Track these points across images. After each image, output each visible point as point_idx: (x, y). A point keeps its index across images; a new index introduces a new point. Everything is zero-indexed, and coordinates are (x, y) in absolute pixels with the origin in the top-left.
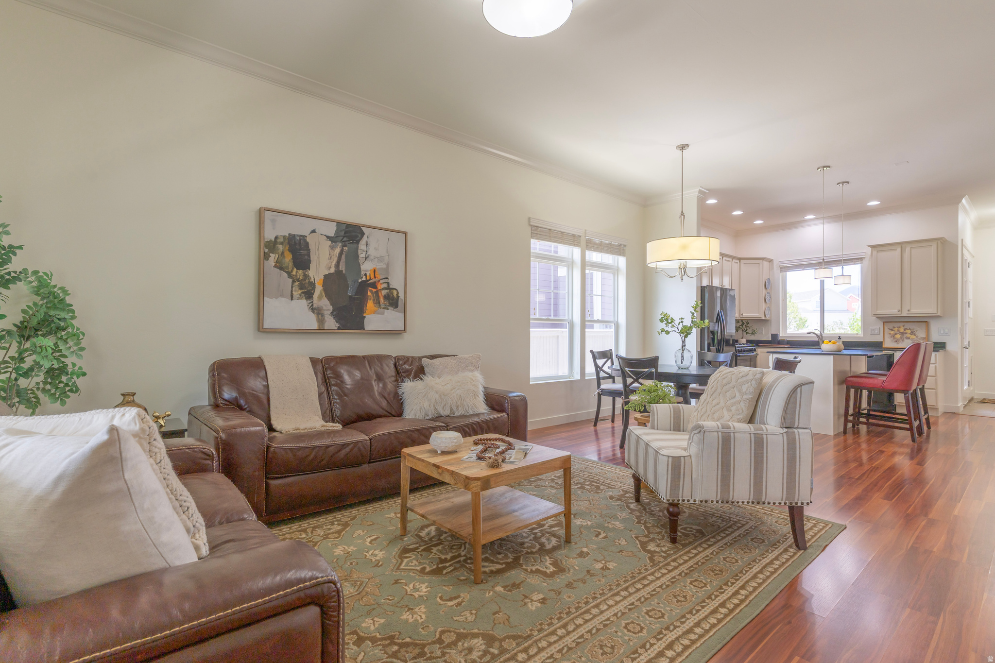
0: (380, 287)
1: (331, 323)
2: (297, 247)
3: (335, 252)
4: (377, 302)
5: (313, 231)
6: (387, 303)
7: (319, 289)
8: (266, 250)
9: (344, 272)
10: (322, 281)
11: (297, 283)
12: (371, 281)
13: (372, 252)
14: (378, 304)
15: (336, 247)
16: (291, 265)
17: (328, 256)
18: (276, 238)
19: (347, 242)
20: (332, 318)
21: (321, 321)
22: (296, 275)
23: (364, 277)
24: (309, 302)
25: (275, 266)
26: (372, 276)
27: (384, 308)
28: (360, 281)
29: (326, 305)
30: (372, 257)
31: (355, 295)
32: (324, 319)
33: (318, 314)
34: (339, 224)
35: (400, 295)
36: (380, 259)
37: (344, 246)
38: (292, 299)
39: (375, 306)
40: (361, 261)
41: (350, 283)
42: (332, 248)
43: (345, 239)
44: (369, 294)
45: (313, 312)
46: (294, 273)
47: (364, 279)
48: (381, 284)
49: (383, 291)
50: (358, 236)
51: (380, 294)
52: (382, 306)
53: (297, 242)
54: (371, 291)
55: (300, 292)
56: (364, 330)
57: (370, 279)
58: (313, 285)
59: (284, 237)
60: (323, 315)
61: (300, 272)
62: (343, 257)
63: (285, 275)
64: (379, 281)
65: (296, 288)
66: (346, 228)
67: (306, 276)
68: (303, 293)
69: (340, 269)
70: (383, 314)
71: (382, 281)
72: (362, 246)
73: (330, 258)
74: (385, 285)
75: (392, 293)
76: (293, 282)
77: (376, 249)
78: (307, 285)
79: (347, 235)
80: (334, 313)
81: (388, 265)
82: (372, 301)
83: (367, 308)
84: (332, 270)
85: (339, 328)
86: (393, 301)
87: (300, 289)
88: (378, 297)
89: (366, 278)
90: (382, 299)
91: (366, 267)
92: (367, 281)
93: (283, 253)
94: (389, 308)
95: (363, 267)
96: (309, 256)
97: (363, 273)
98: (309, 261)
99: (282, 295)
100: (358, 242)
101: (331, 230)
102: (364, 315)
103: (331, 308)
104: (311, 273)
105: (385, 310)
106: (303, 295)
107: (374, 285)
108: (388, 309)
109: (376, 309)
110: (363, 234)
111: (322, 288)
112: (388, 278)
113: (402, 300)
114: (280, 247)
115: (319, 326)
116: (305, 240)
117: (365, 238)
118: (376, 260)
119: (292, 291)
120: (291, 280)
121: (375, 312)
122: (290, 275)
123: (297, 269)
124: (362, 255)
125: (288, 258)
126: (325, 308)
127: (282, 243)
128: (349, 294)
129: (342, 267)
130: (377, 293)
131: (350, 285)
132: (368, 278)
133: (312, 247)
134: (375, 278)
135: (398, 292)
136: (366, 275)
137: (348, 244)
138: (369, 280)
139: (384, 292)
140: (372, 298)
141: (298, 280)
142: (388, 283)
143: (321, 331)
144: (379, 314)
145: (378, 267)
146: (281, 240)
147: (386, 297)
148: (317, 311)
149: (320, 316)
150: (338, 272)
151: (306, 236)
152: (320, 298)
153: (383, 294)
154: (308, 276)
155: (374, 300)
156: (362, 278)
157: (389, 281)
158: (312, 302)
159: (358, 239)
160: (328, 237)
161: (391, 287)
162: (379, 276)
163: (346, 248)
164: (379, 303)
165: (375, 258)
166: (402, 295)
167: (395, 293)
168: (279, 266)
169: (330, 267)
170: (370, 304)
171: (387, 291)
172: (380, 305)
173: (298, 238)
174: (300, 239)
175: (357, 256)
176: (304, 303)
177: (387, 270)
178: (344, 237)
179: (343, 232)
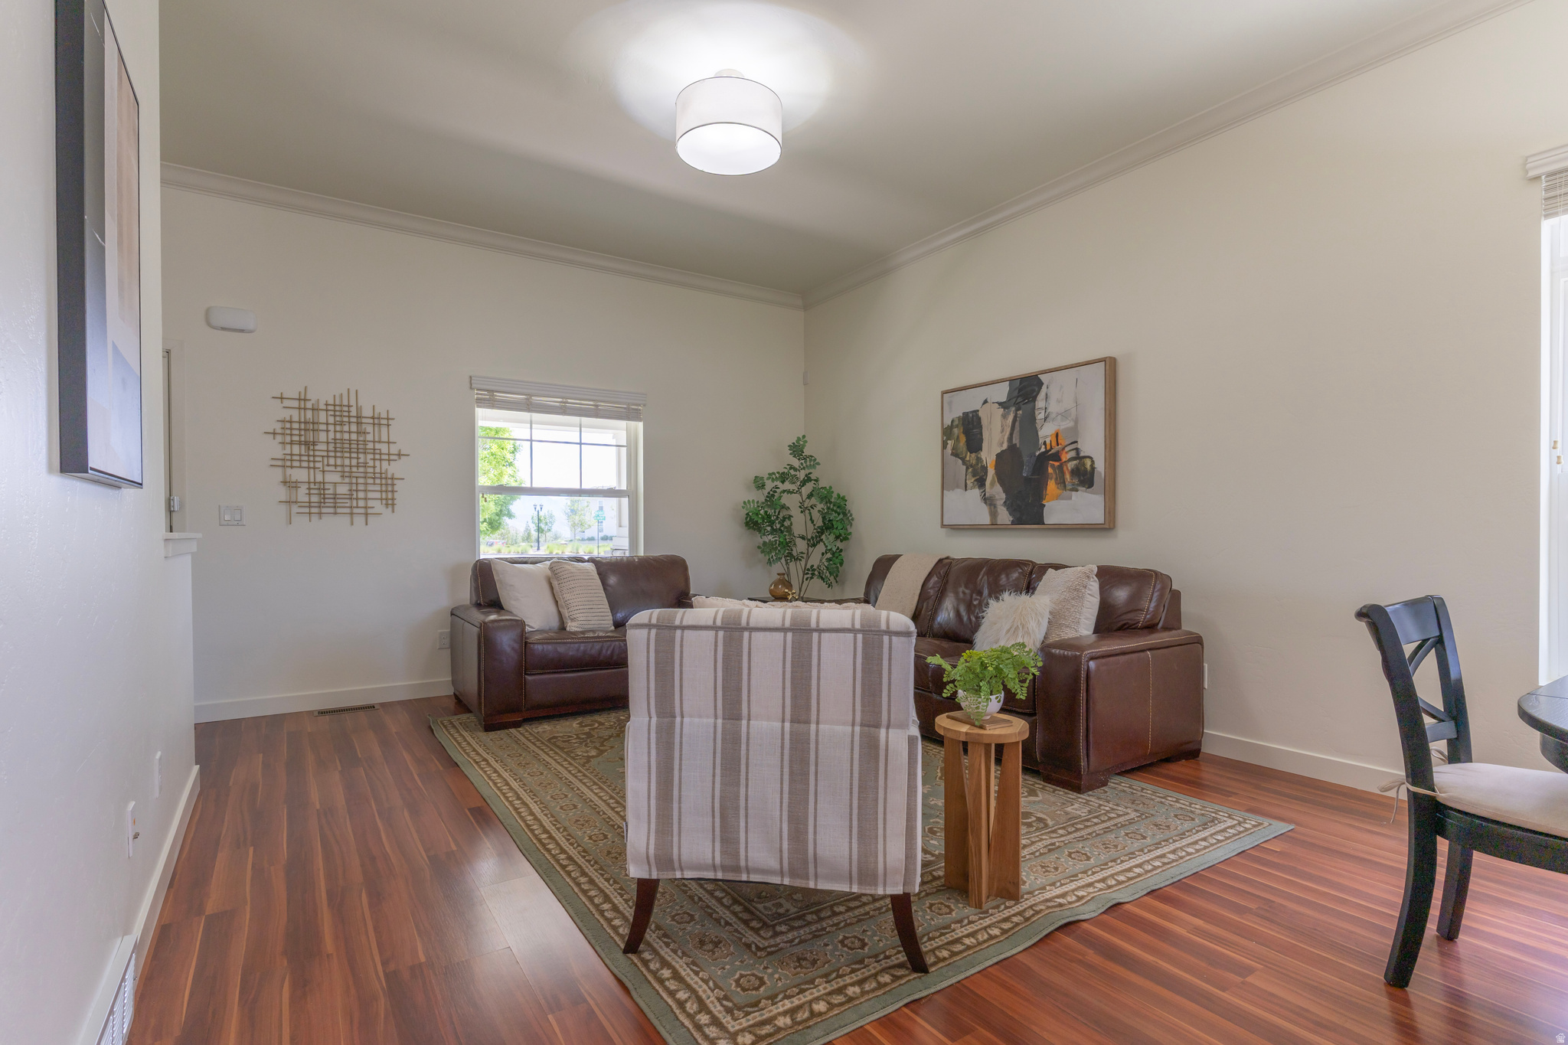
0: (1065, 457)
1: (1004, 516)
2: (971, 426)
3: (1008, 421)
4: (1062, 483)
5: (986, 402)
6: (1076, 481)
7: (991, 472)
8: (945, 438)
9: (1018, 446)
10: (994, 463)
11: (970, 470)
12: (1053, 451)
13: (1054, 408)
14: (1062, 485)
15: (1009, 413)
16: (965, 449)
17: (1000, 428)
18: (953, 421)
19: (1021, 404)
20: (1005, 509)
21: (994, 514)
22: (969, 461)
23: (1043, 446)
24: (982, 491)
25: (952, 454)
26: (1054, 444)
27: (1072, 490)
28: (1037, 454)
29: (998, 492)
30: (1053, 416)
31: (1032, 475)
32: (997, 511)
33: (990, 505)
34: (1011, 380)
35: (1096, 465)
36: (1065, 415)
37: (1017, 410)
38: (966, 490)
39: (1058, 488)
40: (1039, 423)
41: (1025, 459)
42: (1004, 416)
43: (1019, 400)
44: (1050, 470)
45: (986, 503)
46: (968, 458)
47: (1043, 450)
48: (1067, 453)
49: (1070, 463)
50: (1034, 391)
51: (1065, 468)
52: (1069, 487)
53: (970, 420)
54: (1053, 466)
55: (973, 480)
56: (1044, 524)
57: (1051, 448)
58: (985, 469)
59: (959, 418)
60: (995, 507)
61: (973, 455)
62: (1017, 424)
63: (960, 461)
64: (1064, 449)
65: (969, 476)
66: (1020, 384)
67: (979, 459)
68: (976, 480)
69: (1014, 442)
70: (1070, 498)
71: (1067, 449)
72: (1040, 403)
73: (1002, 431)
74: (1073, 454)
75: (1084, 465)
76: (967, 469)
77: (1059, 401)
78: (979, 471)
79: (1021, 393)
80: (1008, 502)
81: (1076, 422)
82: (1053, 481)
83: (1048, 492)
84: (1005, 446)
85: (1013, 523)
86: (1084, 477)
87: (974, 476)
88: (1062, 473)
89: (1046, 448)
90: (1068, 476)
91: (1046, 432)
92: (1047, 451)
93: (958, 437)
94: (1079, 488)
95: (1041, 433)
96: (981, 434)
97: (1041, 441)
98: (981, 440)
99: (958, 487)
100: (1034, 399)
101: (1002, 393)
102: (1044, 502)
103: (1004, 496)
104: (983, 455)
105: (1073, 493)
106: (976, 483)
107: (1056, 457)
108: (1077, 491)
109: (1059, 491)
110: (1040, 384)
111: (994, 471)
112: (1076, 442)
113: (1100, 473)
114: (956, 431)
115: (991, 520)
116: (978, 415)
117: (1044, 388)
118: (1059, 417)
119: (966, 480)
120: (965, 467)
121: (1058, 497)
122: (963, 460)
123: (971, 453)
124: (1040, 416)
125: (963, 439)
126: (997, 497)
127: (957, 426)
128: (1025, 475)
129: (1016, 440)
130: (1061, 467)
131: (1025, 461)
132: (1048, 447)
133: (984, 422)
134: (1058, 445)
135: (1093, 462)
136: (1045, 443)
137: (1022, 406)
138: (1050, 450)
139: (1071, 465)
140: (1054, 476)
141: (971, 466)
142: (1077, 449)
143: (994, 527)
144: (1063, 499)
145: (1062, 427)
146: (956, 423)
147: (1075, 472)
148: (988, 500)
149: (992, 507)
150: (1012, 448)
151: (978, 411)
152: (992, 484)
153: (1070, 468)
154: (981, 459)
155: (1056, 479)
156: (1040, 449)
157: (1079, 447)
158: (985, 491)
159: (1035, 394)
160: (1000, 404)
161: (1082, 454)
162: (1063, 441)
163: (1020, 412)
164: (1064, 483)
165: (1058, 414)
166: (1100, 466)
167: (1088, 463)
168: (955, 454)
169: (1003, 443)
170: (1051, 486)
171: (1075, 462)
172: (1065, 486)
173: (971, 415)
174: (973, 416)
175: (1032, 418)
176: (976, 492)
177: (1075, 430)
178: (1018, 397)
179: (1017, 391)
